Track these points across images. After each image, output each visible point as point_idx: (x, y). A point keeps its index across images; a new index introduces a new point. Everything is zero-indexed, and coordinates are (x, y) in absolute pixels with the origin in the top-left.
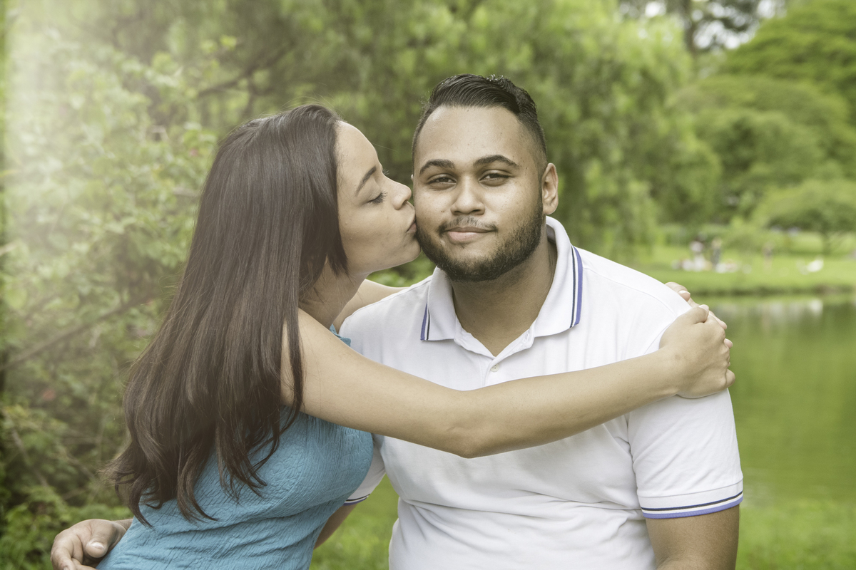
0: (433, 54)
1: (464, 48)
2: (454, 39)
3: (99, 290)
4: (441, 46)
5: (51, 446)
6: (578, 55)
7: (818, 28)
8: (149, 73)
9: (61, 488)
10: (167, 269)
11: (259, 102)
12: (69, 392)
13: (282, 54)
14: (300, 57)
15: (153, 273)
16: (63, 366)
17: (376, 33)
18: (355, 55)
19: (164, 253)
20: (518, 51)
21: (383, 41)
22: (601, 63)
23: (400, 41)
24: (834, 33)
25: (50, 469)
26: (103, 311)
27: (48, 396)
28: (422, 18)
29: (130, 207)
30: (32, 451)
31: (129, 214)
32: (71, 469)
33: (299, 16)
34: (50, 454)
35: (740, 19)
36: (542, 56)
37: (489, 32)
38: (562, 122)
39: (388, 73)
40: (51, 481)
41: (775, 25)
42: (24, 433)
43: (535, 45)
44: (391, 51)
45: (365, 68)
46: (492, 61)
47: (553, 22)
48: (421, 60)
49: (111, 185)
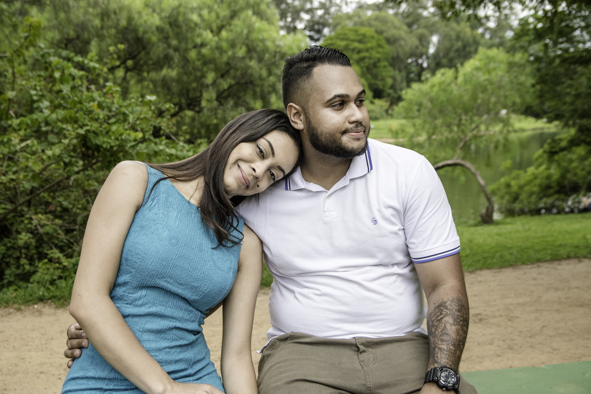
0: (204, 51)
1: (218, 48)
2: (213, 44)
3: (74, 159)
4: (208, 47)
5: (56, 231)
6: (266, 50)
7: (347, 39)
8: (86, 61)
9: (62, 250)
10: (106, 149)
11: (129, 74)
12: (61, 206)
13: (140, 52)
14: (148, 54)
15: (99, 151)
16: (57, 194)
17: (180, 42)
18: (171, 52)
19: (104, 142)
20: (241, 48)
21: (183, 45)
22: (276, 52)
23: (190, 46)
24: (353, 41)
25: (56, 242)
26: (76, 169)
27: (51, 208)
28: (199, 35)
29: (86, 122)
30: (47, 234)
31: (87, 125)
32: (65, 241)
33: (146, 36)
34: (55, 235)
35: (316, 36)
36: (250, 50)
37: (227, 40)
38: (261, 78)
39: (186, 60)
40: (56, 246)
41: (331, 38)
42: (42, 226)
43: (247, 46)
44: (187, 50)
45: (176, 57)
46: (230, 53)
47: (254, 36)
48: (199, 53)
49: (77, 112)
